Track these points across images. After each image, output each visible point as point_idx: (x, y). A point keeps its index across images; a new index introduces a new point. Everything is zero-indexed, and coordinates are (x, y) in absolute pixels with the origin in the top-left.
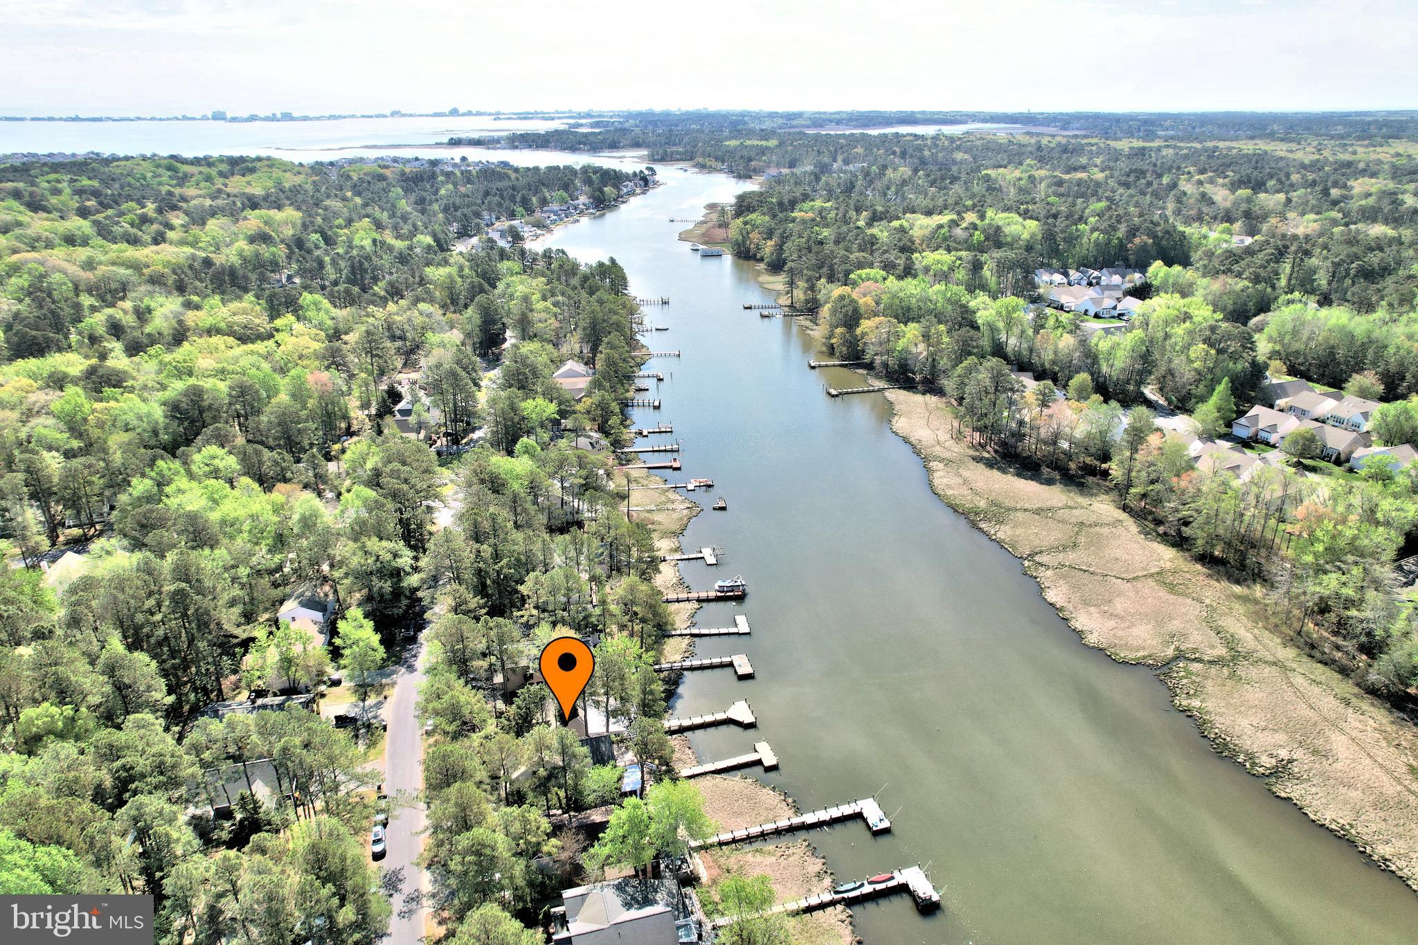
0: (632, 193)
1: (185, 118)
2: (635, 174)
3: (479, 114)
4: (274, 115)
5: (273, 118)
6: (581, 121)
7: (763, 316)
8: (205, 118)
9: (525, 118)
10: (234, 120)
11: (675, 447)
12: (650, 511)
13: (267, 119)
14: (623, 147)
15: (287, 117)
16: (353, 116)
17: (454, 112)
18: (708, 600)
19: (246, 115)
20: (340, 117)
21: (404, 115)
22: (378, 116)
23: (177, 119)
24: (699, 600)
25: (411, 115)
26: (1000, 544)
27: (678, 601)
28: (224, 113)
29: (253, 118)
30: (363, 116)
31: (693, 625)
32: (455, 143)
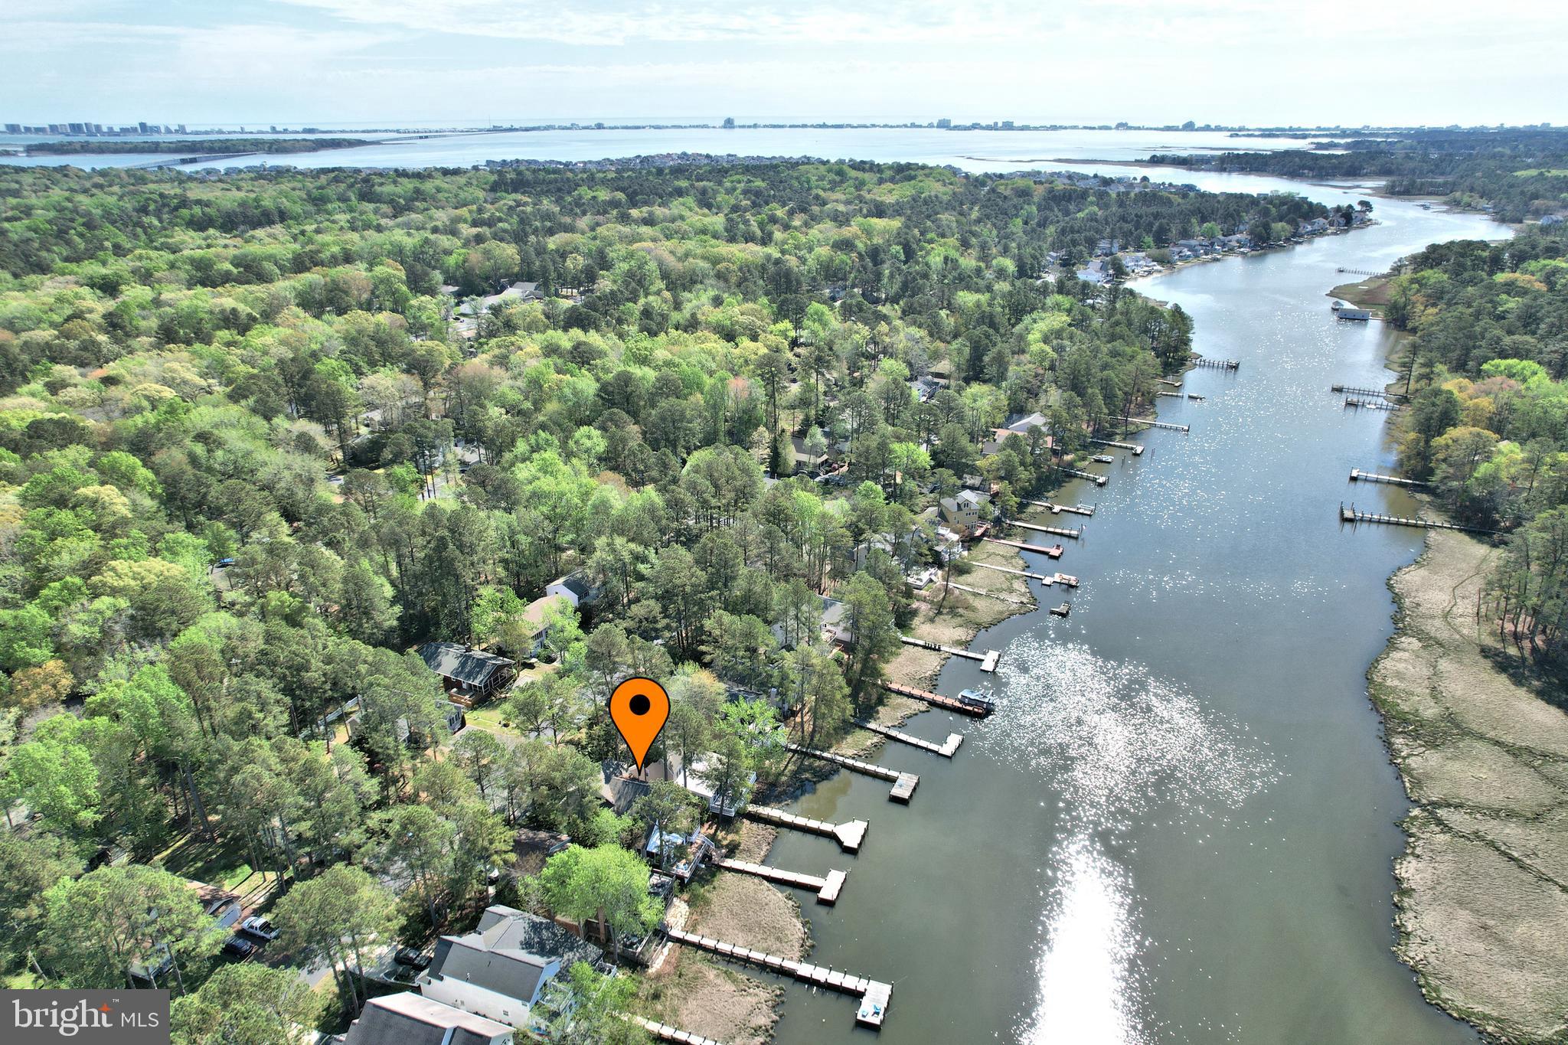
0: (1321, 233)
1: (913, 126)
2: (1338, 209)
3: (1218, 129)
4: (996, 124)
5: (994, 127)
6: (1336, 141)
7: (1349, 404)
8: (931, 126)
9: (1269, 136)
10: (957, 128)
11: (1074, 533)
12: (976, 595)
13: (989, 128)
14: (1366, 175)
15: (1008, 126)
16: (1075, 127)
17: (1189, 127)
18: (943, 707)
19: (969, 123)
20: (1061, 128)
21: (1130, 128)
22: (1101, 128)
23: (906, 126)
24: (933, 704)
25: (1139, 128)
26: (1400, 772)
27: (910, 696)
28: (949, 121)
29: (975, 127)
30: (1085, 128)
31: (901, 726)
32: (1156, 161)
